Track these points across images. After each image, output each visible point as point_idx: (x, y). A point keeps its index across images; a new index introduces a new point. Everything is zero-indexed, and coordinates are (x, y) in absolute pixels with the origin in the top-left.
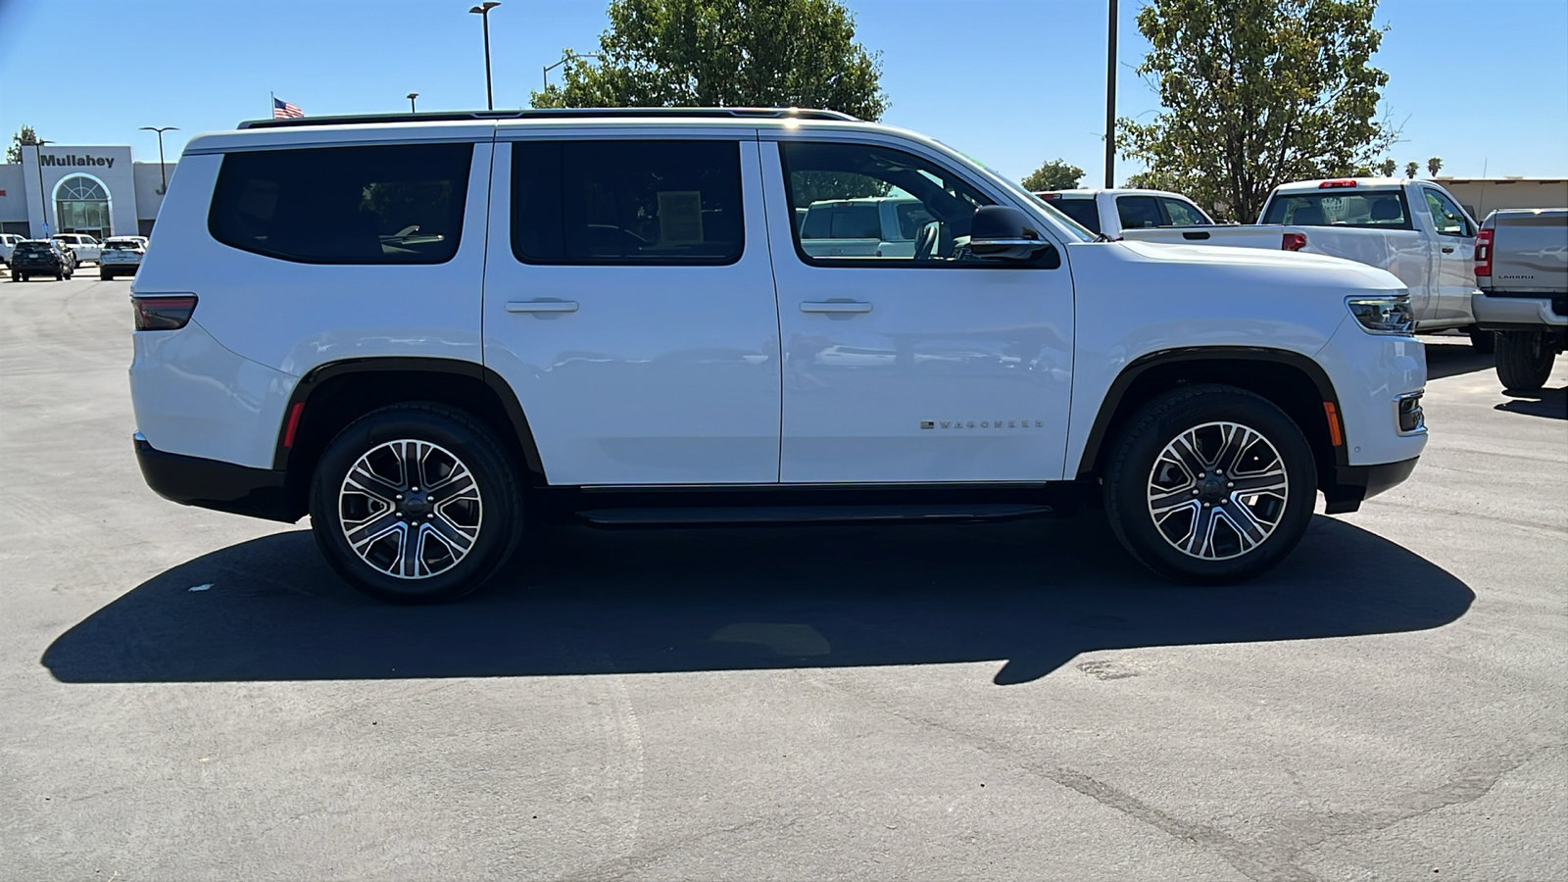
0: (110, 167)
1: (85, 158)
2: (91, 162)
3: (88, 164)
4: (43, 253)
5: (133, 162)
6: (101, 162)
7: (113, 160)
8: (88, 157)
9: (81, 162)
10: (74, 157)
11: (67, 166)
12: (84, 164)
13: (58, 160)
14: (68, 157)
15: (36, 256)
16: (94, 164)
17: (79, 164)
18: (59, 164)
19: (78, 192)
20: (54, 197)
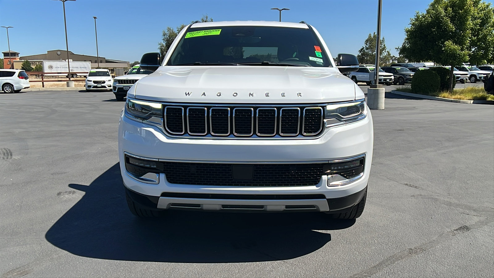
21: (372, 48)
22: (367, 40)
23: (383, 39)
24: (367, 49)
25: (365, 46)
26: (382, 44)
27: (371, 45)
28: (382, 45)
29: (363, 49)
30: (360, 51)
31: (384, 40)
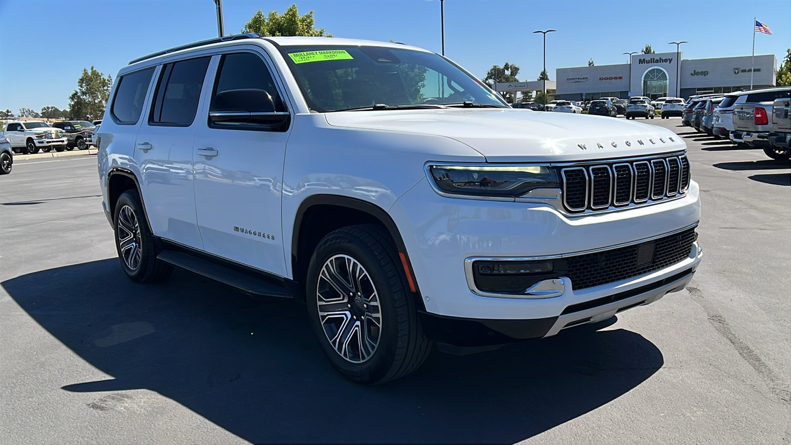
0: (670, 63)
1: (659, 59)
2: (661, 61)
3: (660, 62)
4: (602, 106)
5: (682, 60)
6: (666, 61)
7: (672, 59)
8: (660, 58)
9: (657, 61)
10: (654, 59)
11: (650, 64)
12: (658, 62)
13: (647, 61)
14: (651, 59)
15: (598, 108)
16: (663, 62)
17: (656, 62)
18: (647, 63)
19: (654, 76)
20: (643, 79)
21: (92, 93)
22: (81, 80)
23: (110, 77)
24: (84, 93)
25: (80, 90)
26: (109, 85)
27: (90, 88)
28: (109, 87)
29: (76, 93)
30: (72, 98)
31: (111, 80)
